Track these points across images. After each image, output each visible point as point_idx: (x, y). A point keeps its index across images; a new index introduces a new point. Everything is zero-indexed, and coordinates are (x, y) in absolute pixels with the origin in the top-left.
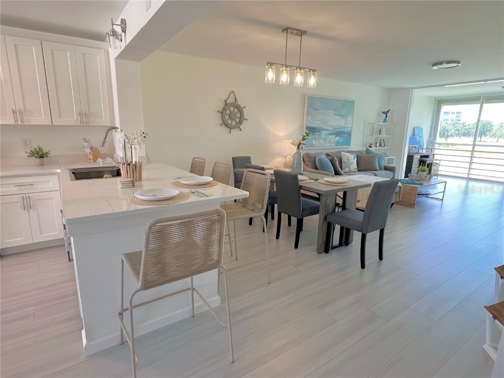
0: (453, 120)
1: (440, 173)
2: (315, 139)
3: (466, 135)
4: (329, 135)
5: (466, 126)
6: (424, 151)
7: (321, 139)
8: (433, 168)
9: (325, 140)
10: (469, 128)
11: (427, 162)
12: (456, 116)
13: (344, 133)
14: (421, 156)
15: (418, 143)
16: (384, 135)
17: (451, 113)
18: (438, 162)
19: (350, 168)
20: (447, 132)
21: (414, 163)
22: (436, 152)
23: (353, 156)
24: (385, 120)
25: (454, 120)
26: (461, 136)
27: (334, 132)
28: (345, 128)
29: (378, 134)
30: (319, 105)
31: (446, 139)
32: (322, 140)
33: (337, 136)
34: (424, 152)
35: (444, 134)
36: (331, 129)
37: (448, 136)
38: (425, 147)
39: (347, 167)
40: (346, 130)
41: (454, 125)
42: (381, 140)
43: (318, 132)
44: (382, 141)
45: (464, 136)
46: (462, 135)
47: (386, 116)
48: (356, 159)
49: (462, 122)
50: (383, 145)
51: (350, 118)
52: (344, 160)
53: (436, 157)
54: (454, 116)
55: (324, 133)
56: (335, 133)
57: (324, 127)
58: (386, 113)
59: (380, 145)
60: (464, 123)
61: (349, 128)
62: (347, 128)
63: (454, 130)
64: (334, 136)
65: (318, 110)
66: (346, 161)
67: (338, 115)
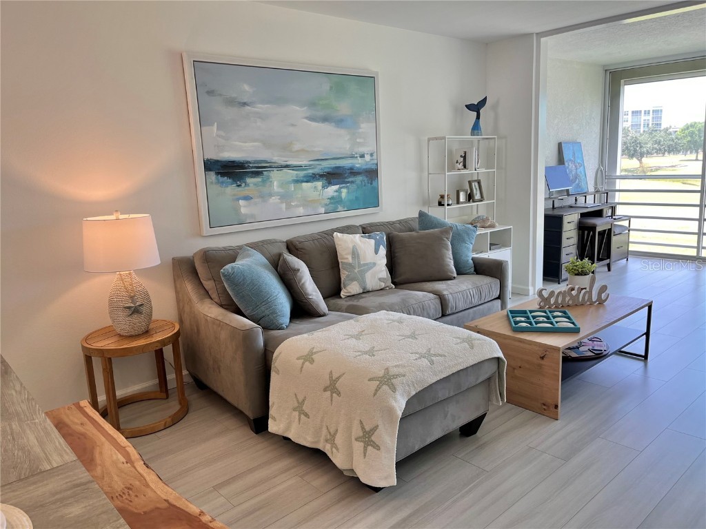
0: (648, 125)
1: (632, 248)
2: (247, 198)
3: (673, 150)
4: (298, 181)
5: (670, 134)
6: (590, 199)
7: (271, 195)
8: (614, 239)
9: (285, 197)
10: (677, 138)
11: (599, 229)
12: (653, 118)
13: (353, 172)
14: (583, 215)
15: (573, 182)
16: (477, 169)
17: (643, 113)
18: (625, 223)
19: (362, 282)
20: (641, 147)
21: (565, 235)
22: (619, 197)
23: (372, 242)
24: (476, 128)
25: (650, 125)
26: (664, 153)
27: (317, 171)
28: (352, 157)
29: (461, 166)
30: (246, 87)
31: (640, 161)
32: (274, 200)
33: (330, 183)
34: (591, 203)
35: (635, 151)
36: (304, 163)
37: (642, 155)
38: (591, 189)
39: (353, 280)
40: (358, 163)
41: (651, 133)
42: (470, 183)
43: (257, 174)
44: (475, 185)
45: (669, 152)
46: (665, 151)
47: (478, 117)
48: (383, 251)
49: (663, 127)
50: (477, 197)
51: (366, 127)
52: (344, 256)
53: (620, 211)
54: (650, 117)
55: (276, 177)
56: (321, 176)
57: (275, 159)
58: (476, 108)
59: (470, 197)
60: (667, 129)
61: (367, 158)
62: (362, 156)
63: (651, 142)
64: (319, 184)
65: (245, 104)
66: (350, 260)
67: (325, 119)
